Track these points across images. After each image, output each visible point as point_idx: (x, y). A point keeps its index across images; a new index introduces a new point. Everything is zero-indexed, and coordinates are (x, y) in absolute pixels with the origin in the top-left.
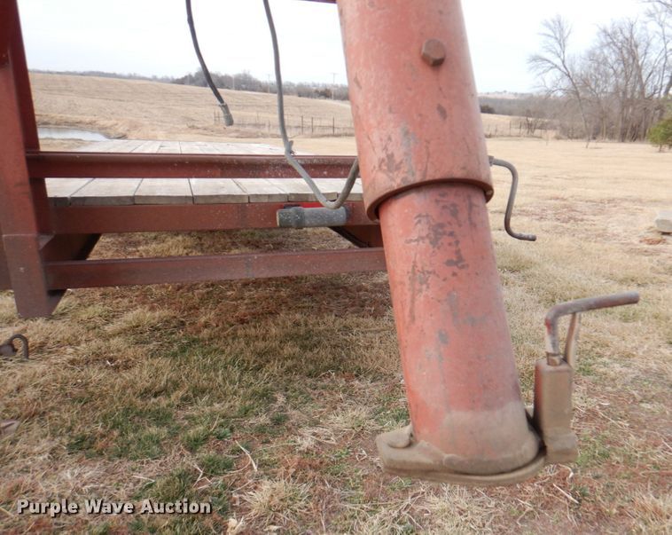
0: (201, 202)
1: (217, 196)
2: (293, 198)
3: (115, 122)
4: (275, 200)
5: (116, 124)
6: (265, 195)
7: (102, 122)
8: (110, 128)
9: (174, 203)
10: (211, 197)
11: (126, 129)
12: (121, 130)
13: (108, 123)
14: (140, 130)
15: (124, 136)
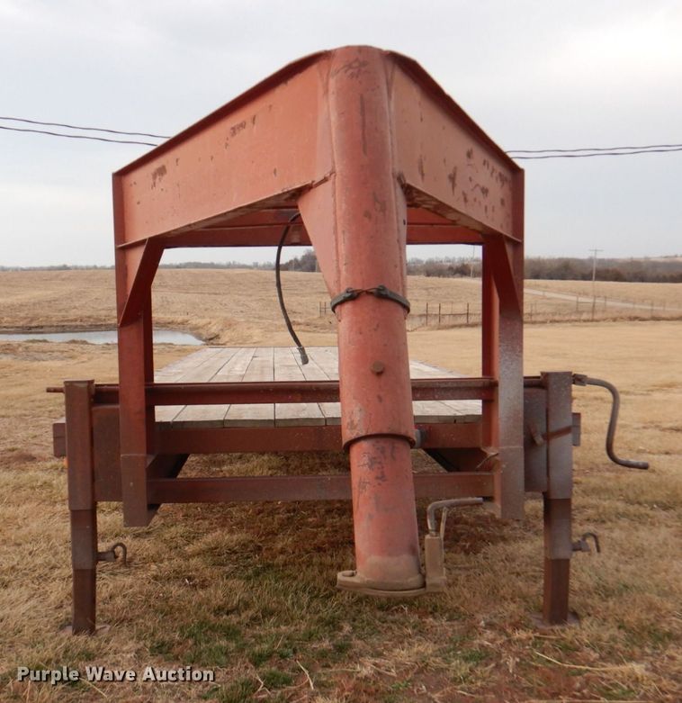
0: (282, 424)
1: (297, 419)
3: (208, 320)
5: (210, 323)
7: (195, 321)
8: (202, 327)
9: (257, 425)
10: (291, 420)
11: (220, 328)
12: (214, 329)
13: (201, 322)
14: (234, 330)
15: (217, 337)
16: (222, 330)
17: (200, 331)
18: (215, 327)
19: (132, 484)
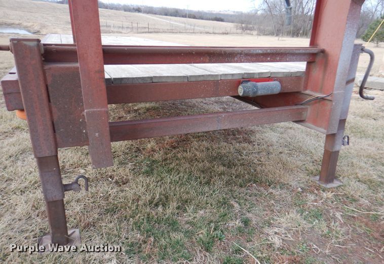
0: (193, 79)
1: (203, 76)
2: (245, 76)
4: (235, 78)
5: (33, 25)
6: (230, 74)
7: (25, 24)
8: (30, 27)
9: (177, 80)
10: (199, 76)
11: (39, 27)
12: (37, 28)
13: (29, 24)
14: (47, 29)
15: (39, 32)
16: (40, 29)
17: (29, 29)
18: (36, 27)
19: (97, 134)
